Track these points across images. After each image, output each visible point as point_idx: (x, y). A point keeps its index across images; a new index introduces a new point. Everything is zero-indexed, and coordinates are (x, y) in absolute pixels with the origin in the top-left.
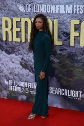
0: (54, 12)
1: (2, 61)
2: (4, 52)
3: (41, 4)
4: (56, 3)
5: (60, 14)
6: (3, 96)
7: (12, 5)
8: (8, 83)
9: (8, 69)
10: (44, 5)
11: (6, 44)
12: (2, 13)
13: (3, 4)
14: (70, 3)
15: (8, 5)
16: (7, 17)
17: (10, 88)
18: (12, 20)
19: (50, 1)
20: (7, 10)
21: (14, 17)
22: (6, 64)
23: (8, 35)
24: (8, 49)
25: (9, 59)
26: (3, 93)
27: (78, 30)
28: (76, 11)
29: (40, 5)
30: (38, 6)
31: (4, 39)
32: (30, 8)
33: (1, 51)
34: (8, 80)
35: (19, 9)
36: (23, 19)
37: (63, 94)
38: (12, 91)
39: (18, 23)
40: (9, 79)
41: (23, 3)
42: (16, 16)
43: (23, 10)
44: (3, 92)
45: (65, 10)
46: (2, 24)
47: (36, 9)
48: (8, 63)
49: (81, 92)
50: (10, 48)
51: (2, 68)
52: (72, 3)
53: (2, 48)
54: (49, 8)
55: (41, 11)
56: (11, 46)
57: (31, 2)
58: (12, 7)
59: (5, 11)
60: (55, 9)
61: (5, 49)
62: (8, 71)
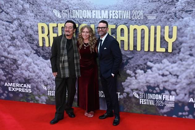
0: (90, 17)
1: (39, 66)
2: (41, 58)
3: (77, 9)
4: (92, 8)
5: (97, 19)
6: (42, 102)
7: (48, 11)
8: (47, 88)
9: (46, 74)
10: (80, 11)
11: (43, 50)
12: (38, 19)
13: (39, 10)
14: (106, 9)
15: (43, 11)
16: (43, 22)
17: (49, 93)
18: (48, 26)
19: (86, 7)
20: (43, 16)
21: (50, 23)
22: (44, 69)
23: (45, 41)
24: (45, 54)
25: (46, 64)
26: (41, 99)
27: (114, 35)
28: (112, 16)
29: (76, 11)
30: (74, 12)
31: (41, 45)
32: (67, 13)
33: (38, 56)
34: (46, 85)
35: (55, 15)
36: (59, 24)
37: (102, 96)
38: (51, 96)
39: (54, 29)
40: (48, 85)
41: (59, 8)
42: (53, 21)
43: (59, 16)
44: (42, 97)
45: (101, 16)
46: (38, 30)
47: (72, 15)
48: (46, 68)
49: (120, 93)
50: (47, 54)
51: (39, 74)
52: (107, 8)
53: (39, 54)
54: (85, 14)
55: (77, 16)
56: (48, 52)
57: (68, 8)
58: (47, 13)
59: (40, 17)
60: (92, 15)
61: (41, 55)
62: (46, 77)
